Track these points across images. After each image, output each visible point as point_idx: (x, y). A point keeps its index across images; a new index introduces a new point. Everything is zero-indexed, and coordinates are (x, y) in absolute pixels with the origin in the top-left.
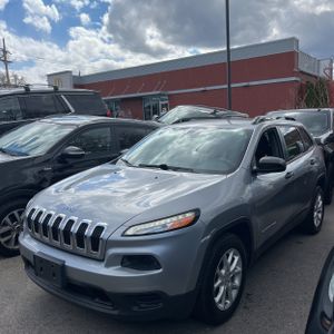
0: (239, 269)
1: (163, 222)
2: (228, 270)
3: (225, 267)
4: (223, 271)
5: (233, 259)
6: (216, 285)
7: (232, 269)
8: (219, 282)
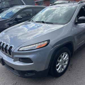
0: (68, 58)
1: (34, 45)
2: (63, 59)
3: (61, 59)
4: (61, 60)
5: (65, 55)
6: (57, 66)
7: (64, 59)
8: (59, 64)
